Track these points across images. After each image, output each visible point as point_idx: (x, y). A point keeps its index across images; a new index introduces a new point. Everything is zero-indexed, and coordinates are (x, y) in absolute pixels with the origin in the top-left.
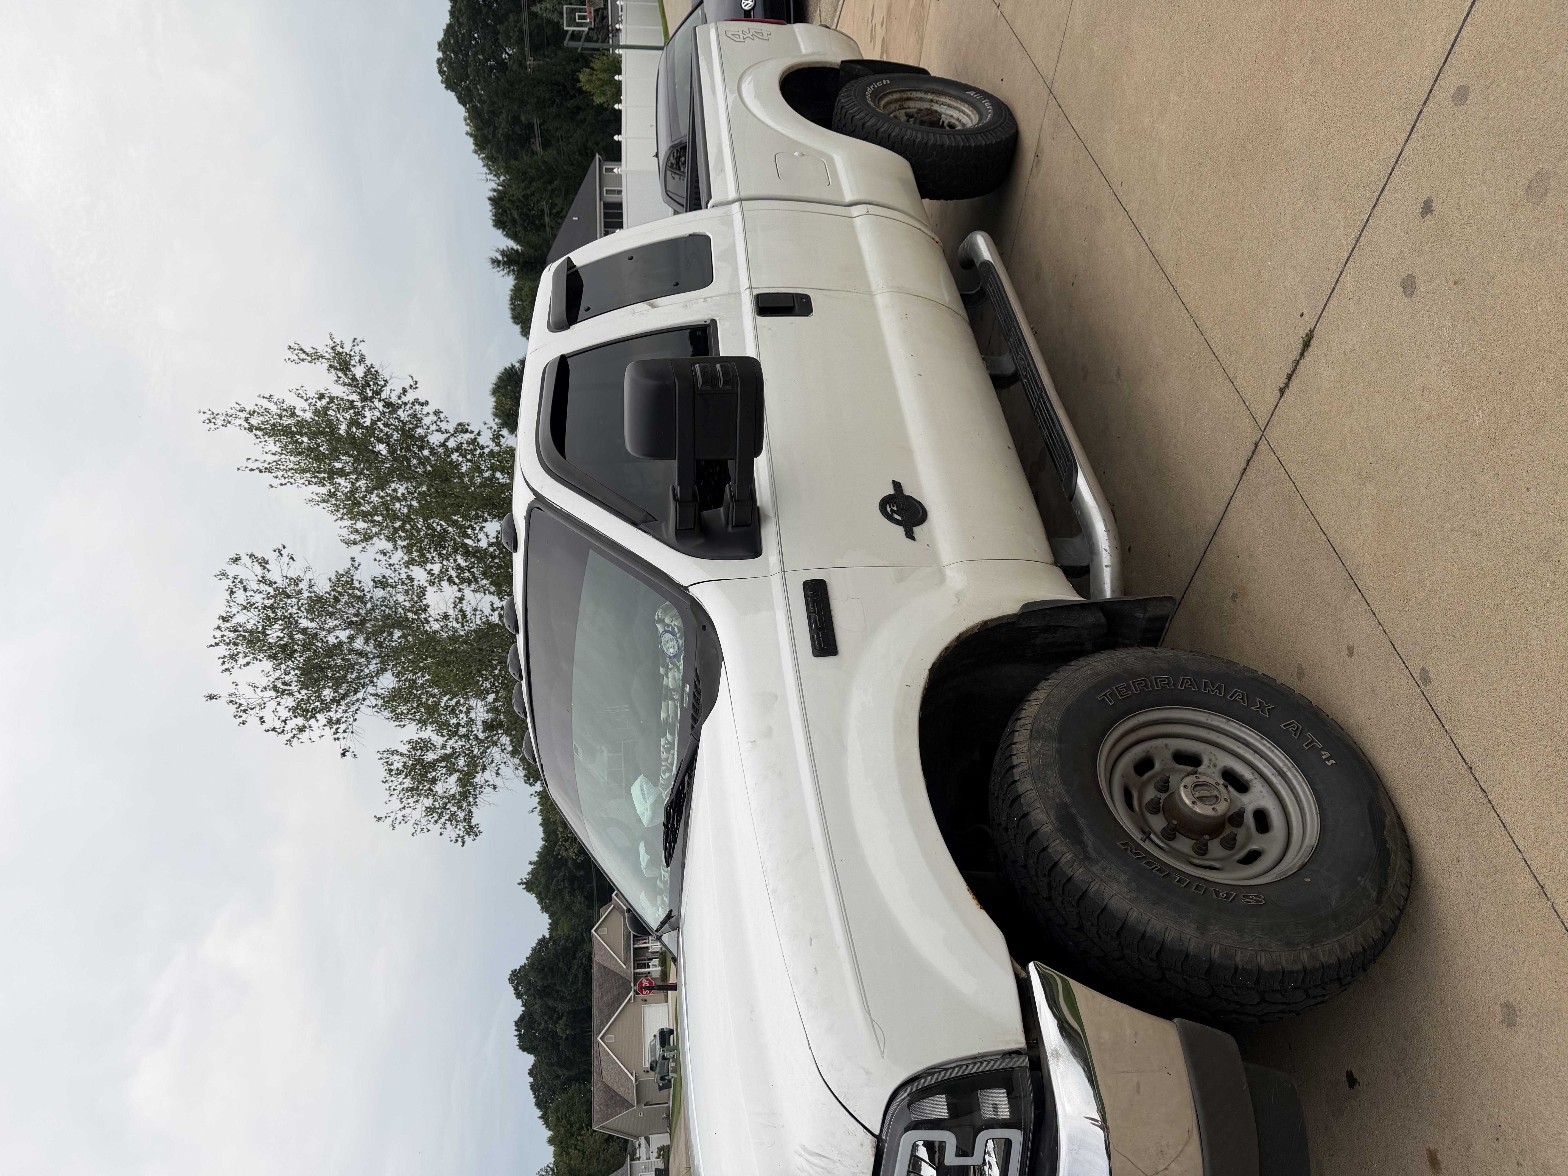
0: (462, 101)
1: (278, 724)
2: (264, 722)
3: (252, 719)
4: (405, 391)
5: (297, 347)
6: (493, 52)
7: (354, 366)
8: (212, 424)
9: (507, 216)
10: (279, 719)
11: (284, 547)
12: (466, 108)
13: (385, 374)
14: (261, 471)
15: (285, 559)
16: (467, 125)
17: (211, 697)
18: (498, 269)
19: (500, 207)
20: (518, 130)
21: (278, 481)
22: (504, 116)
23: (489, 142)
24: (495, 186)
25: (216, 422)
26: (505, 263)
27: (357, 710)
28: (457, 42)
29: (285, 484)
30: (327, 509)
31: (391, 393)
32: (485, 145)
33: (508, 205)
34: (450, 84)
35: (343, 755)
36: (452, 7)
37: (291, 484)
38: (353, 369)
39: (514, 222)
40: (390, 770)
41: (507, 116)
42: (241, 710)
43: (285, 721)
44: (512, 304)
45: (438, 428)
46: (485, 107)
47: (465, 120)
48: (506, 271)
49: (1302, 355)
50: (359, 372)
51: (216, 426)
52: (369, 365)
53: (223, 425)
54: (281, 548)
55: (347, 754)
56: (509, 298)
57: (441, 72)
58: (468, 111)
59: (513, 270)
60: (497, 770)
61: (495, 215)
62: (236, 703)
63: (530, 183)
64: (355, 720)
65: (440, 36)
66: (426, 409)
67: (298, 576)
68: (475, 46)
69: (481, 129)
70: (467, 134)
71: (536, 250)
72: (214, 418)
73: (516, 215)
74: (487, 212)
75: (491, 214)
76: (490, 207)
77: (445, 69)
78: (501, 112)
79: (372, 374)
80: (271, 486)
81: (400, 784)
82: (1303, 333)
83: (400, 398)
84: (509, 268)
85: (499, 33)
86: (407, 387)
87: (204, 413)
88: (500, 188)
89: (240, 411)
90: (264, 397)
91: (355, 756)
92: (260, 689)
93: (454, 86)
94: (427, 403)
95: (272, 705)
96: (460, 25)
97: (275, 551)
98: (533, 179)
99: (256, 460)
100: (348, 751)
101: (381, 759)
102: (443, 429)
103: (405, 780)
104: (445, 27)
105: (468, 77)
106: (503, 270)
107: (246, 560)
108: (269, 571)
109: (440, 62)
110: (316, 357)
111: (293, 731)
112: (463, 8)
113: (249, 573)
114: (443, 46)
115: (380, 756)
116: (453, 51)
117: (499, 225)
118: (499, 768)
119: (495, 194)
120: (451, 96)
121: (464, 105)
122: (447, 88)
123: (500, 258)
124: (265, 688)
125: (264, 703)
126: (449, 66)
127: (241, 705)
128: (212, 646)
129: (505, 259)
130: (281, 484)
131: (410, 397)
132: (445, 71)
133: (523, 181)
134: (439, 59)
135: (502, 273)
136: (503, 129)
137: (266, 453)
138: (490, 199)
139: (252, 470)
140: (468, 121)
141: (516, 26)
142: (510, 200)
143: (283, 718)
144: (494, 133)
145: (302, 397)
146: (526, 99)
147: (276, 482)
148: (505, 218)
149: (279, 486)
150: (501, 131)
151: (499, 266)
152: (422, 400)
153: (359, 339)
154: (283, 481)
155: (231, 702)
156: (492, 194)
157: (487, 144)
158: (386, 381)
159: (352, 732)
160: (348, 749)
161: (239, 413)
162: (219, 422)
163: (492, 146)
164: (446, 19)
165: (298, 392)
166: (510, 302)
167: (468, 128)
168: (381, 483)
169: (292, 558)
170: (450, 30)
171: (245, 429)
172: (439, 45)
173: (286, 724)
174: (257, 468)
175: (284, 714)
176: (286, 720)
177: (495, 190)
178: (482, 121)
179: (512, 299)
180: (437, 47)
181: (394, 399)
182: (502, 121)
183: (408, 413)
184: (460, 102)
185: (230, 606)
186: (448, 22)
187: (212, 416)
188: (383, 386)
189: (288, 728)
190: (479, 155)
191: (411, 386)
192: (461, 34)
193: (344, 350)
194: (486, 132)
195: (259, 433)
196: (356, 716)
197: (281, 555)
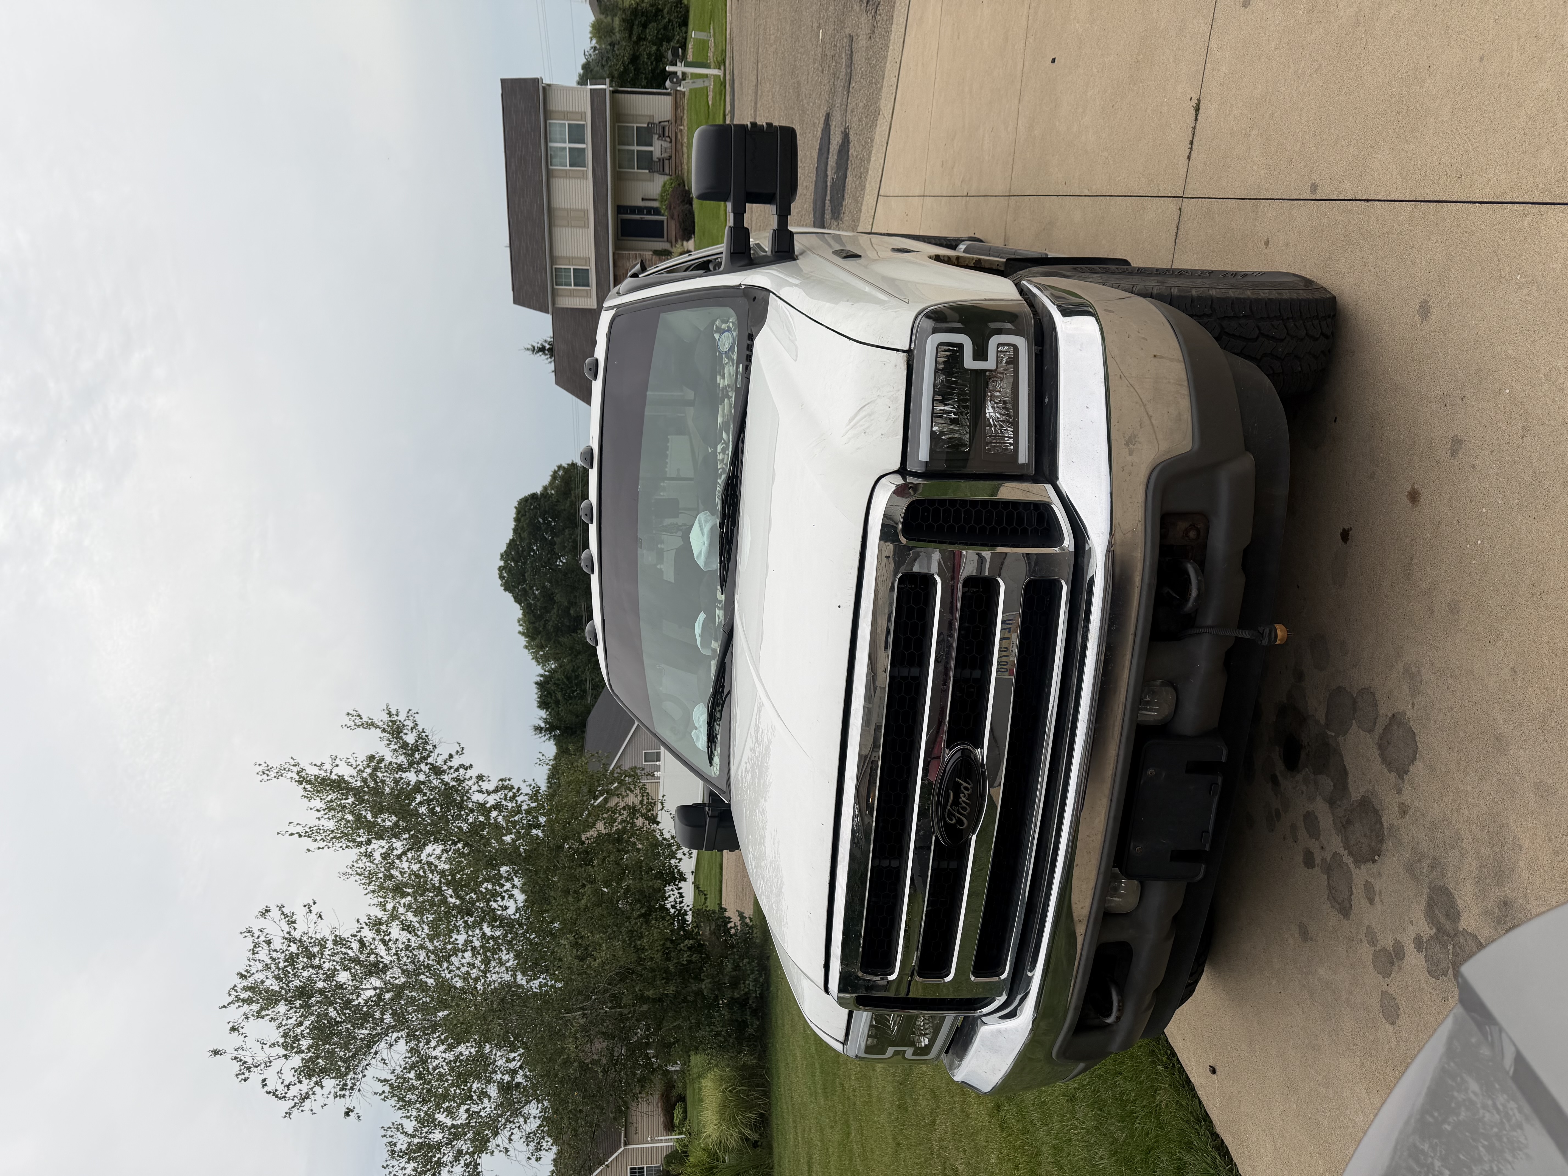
0: (518, 600)
1: (281, 1089)
2: (266, 1085)
3: (255, 1077)
4: (451, 756)
5: (355, 713)
6: (549, 559)
7: (406, 734)
8: (265, 775)
9: (551, 698)
10: (282, 1083)
11: (315, 903)
12: (521, 606)
13: (434, 739)
14: (300, 836)
15: (313, 917)
16: (521, 625)
17: (216, 1053)
18: (540, 735)
19: (545, 690)
20: (566, 622)
21: (317, 845)
22: (555, 610)
23: (540, 633)
24: (542, 672)
25: (270, 774)
26: (547, 730)
27: (367, 1065)
28: (517, 553)
29: (323, 848)
30: (360, 882)
31: (438, 758)
32: (535, 636)
33: (552, 688)
34: (507, 587)
35: (347, 1114)
36: (515, 526)
37: (329, 848)
38: (404, 737)
39: (557, 702)
40: (393, 1152)
41: (558, 610)
42: (245, 1067)
43: (288, 1087)
44: (549, 782)
45: (479, 789)
46: (538, 604)
47: (519, 622)
48: (547, 737)
49: (1196, 119)
50: (410, 738)
51: (269, 778)
52: (421, 730)
53: (275, 777)
54: (311, 904)
55: (351, 1114)
56: (546, 777)
57: (501, 577)
58: (523, 609)
59: (555, 735)
60: (511, 1136)
61: (540, 698)
62: (241, 1060)
63: (576, 656)
64: (364, 1076)
65: (504, 548)
66: (470, 773)
67: (324, 937)
68: (533, 556)
69: (534, 623)
70: (520, 632)
71: (577, 717)
72: (268, 770)
73: (559, 696)
74: (533, 694)
75: (536, 696)
76: (536, 691)
77: (505, 575)
78: (554, 608)
79: (423, 740)
80: (309, 850)
81: (402, 1169)
82: (1194, 103)
83: (445, 762)
84: (550, 733)
85: (555, 544)
86: (454, 753)
87: (260, 765)
88: (547, 673)
89: (293, 765)
90: (315, 765)
91: (359, 1117)
92: (268, 1045)
93: (512, 588)
94: (471, 766)
95: (277, 1064)
96: (522, 539)
97: (305, 906)
98: (579, 653)
99: (298, 824)
100: (352, 1111)
101: (385, 1136)
102: (484, 790)
103: (407, 1165)
104: (508, 542)
105: (525, 581)
106: (545, 735)
107: (275, 913)
108: (295, 929)
109: (500, 569)
110: (371, 725)
111: (295, 1099)
112: (525, 526)
113: (276, 929)
114: (505, 556)
115: (384, 1133)
116: (513, 560)
117: (543, 705)
118: (512, 1133)
119: (542, 679)
120: (509, 597)
121: (520, 604)
122: (505, 590)
123: (543, 725)
124: (274, 1044)
125: (270, 1062)
126: (509, 572)
127: (245, 1062)
128: (224, 1006)
129: (548, 726)
130: (319, 848)
131: (455, 763)
132: (505, 577)
133: (570, 655)
134: (500, 567)
135: (544, 739)
136: (553, 622)
137: (311, 809)
138: (536, 683)
139: (292, 834)
140: (521, 622)
141: (571, 538)
142: (555, 684)
143: (286, 1083)
144: (544, 626)
145: (351, 766)
146: (577, 585)
147: (313, 846)
148: (549, 700)
149: (317, 850)
150: (551, 623)
151: (541, 733)
152: (467, 765)
153: (414, 711)
154: (322, 844)
155: (236, 1058)
156: (538, 679)
157: (537, 635)
158: (435, 747)
159: (359, 1090)
160: (352, 1108)
161: (292, 767)
162: (272, 774)
163: (542, 637)
164: (510, 535)
165: (348, 761)
166: (547, 781)
167: (521, 629)
168: (417, 845)
169: (320, 916)
170: (512, 544)
171: (296, 781)
172: (502, 556)
173: (288, 1090)
174: (297, 833)
175: (289, 1077)
176: (290, 1084)
177: (541, 676)
178: (534, 616)
179: (549, 777)
180: (499, 557)
181: (440, 762)
182: (553, 615)
183: (452, 776)
184: (516, 601)
185: (250, 966)
186: (511, 538)
187: (266, 768)
188: (431, 752)
189: (290, 1094)
190: (529, 650)
191: (458, 752)
192: (522, 547)
193: (399, 718)
194: (537, 625)
195: (308, 787)
196: (366, 1072)
197: (310, 911)
